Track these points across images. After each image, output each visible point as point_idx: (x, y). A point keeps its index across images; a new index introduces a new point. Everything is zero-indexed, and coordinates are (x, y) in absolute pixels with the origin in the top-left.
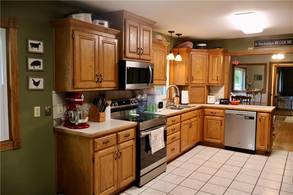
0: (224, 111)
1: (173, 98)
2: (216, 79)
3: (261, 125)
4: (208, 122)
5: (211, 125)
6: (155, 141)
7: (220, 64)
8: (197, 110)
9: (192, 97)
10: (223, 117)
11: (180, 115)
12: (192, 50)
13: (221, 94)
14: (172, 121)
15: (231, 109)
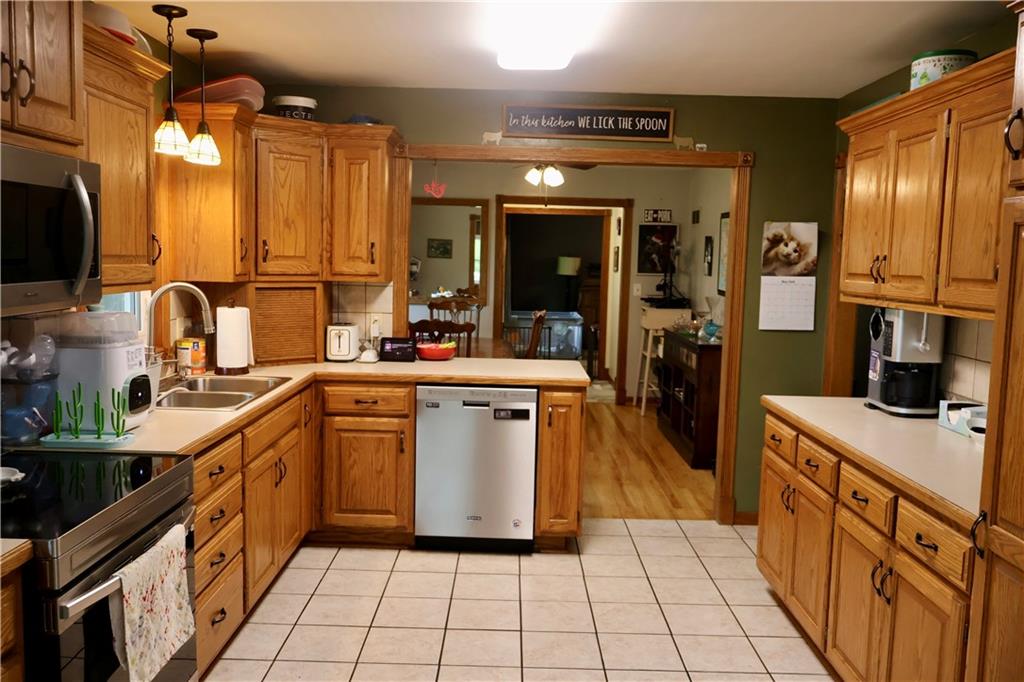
0: (409, 393)
1: (172, 344)
2: (364, 253)
3: (555, 439)
4: (344, 442)
5: (355, 455)
6: (148, 623)
7: (382, 193)
8: (298, 397)
9: (264, 336)
10: (405, 416)
11: (240, 434)
12: (257, 120)
13: (380, 317)
14: (211, 475)
15: (439, 381)
